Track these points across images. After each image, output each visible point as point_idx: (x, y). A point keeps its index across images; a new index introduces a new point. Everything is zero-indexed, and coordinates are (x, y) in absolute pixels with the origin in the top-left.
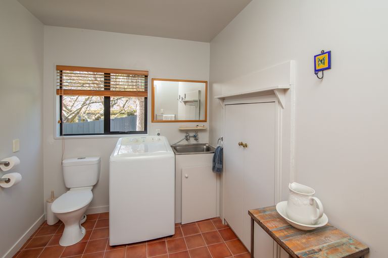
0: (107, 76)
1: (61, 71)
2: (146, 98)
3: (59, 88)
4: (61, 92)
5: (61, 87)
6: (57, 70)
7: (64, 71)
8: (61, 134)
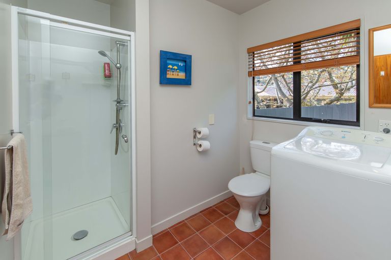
0: (297, 46)
1: (254, 53)
2: (358, 66)
3: (251, 70)
4: (254, 74)
5: (254, 69)
6: (248, 53)
7: (255, 53)
8: (254, 115)
